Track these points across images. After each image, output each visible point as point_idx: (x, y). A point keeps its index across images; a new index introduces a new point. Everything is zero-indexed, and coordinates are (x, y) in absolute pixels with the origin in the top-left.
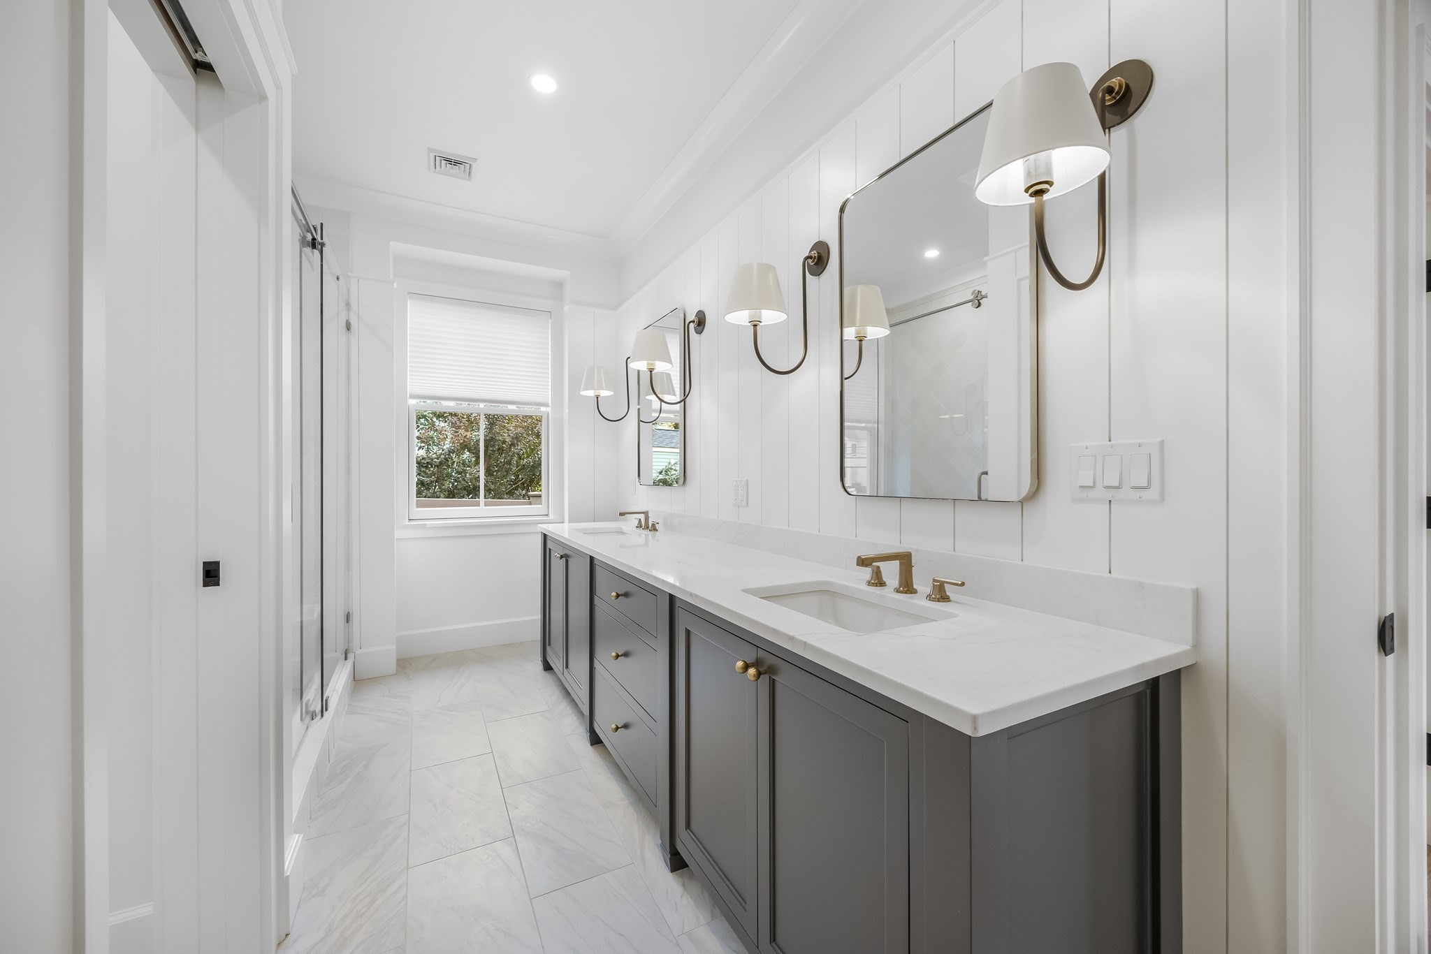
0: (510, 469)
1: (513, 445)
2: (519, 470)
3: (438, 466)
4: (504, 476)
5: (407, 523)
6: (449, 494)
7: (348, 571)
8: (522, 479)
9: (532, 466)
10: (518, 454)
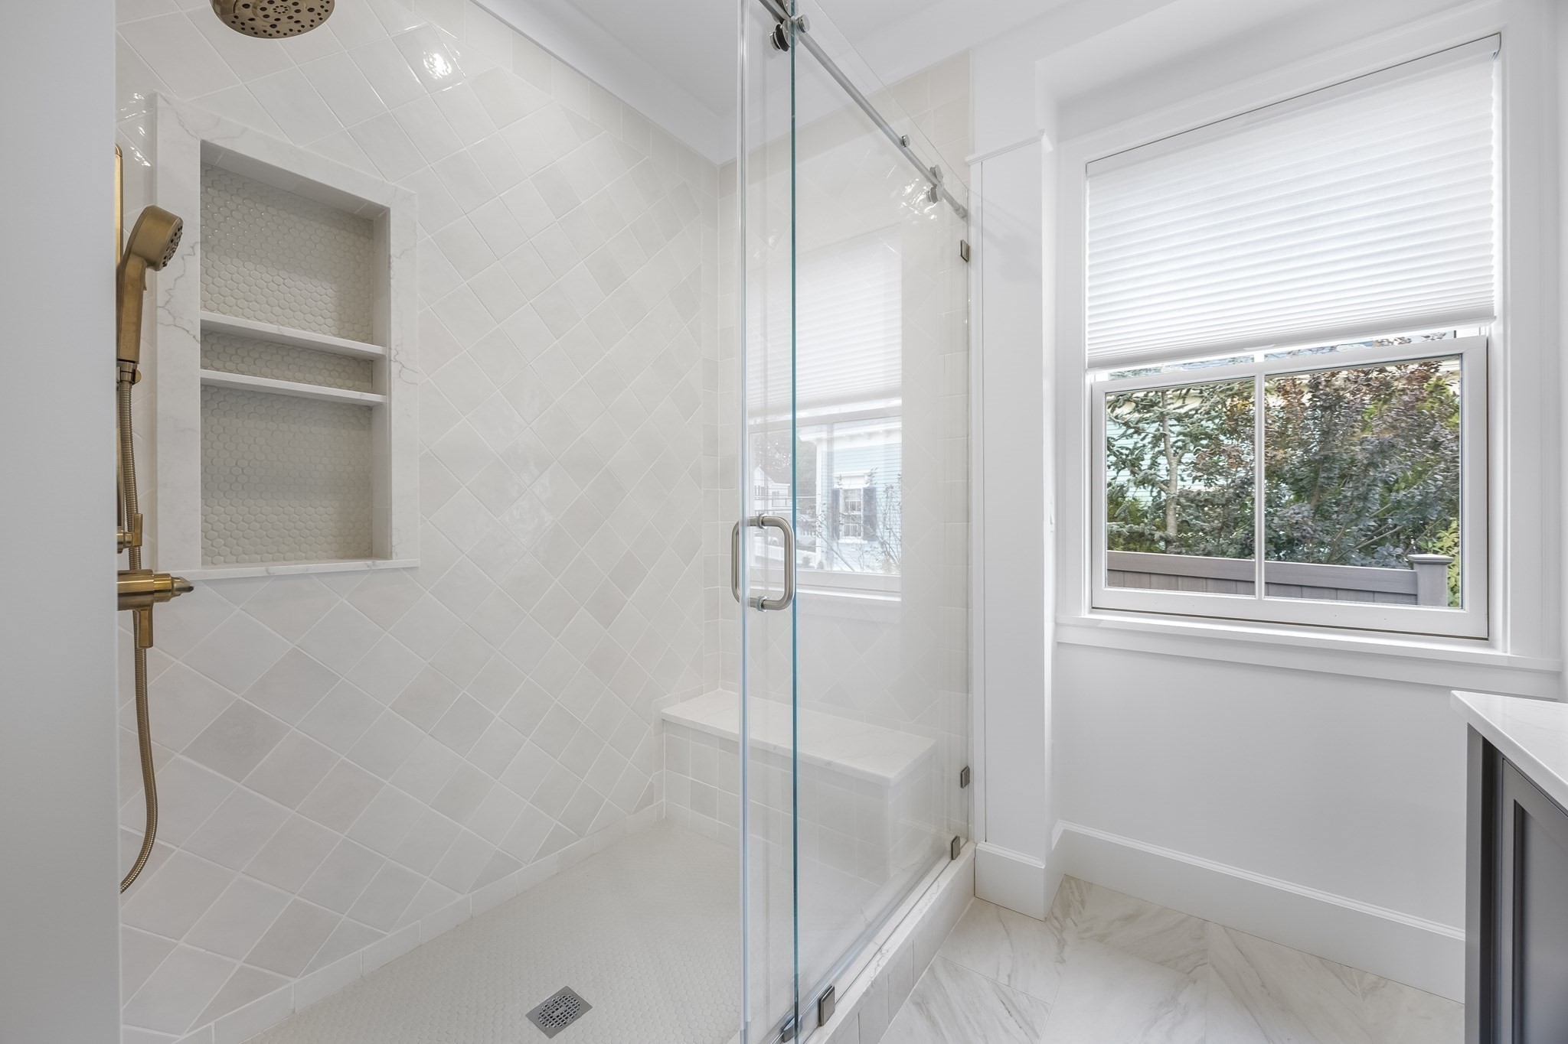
0: (1366, 509)
1: (1372, 464)
2: (1388, 511)
3: (1223, 506)
4: (1352, 521)
5: (1086, 614)
6: (1243, 549)
7: (968, 692)
8: (1395, 526)
9: (1420, 504)
10: (1386, 482)
